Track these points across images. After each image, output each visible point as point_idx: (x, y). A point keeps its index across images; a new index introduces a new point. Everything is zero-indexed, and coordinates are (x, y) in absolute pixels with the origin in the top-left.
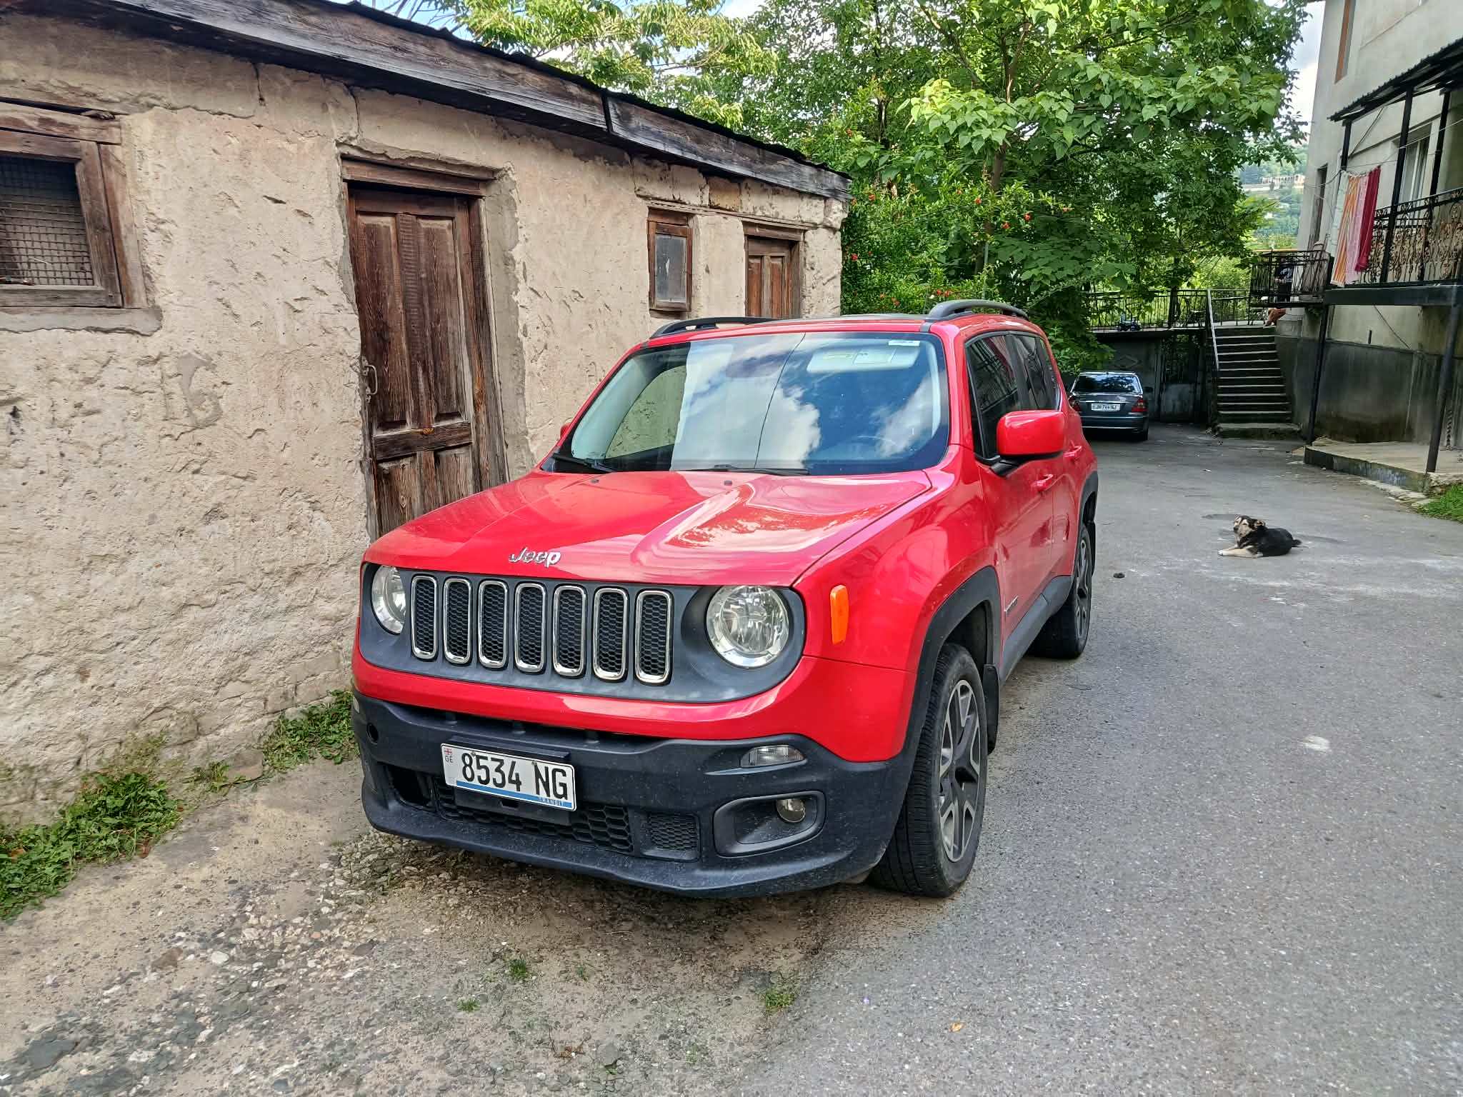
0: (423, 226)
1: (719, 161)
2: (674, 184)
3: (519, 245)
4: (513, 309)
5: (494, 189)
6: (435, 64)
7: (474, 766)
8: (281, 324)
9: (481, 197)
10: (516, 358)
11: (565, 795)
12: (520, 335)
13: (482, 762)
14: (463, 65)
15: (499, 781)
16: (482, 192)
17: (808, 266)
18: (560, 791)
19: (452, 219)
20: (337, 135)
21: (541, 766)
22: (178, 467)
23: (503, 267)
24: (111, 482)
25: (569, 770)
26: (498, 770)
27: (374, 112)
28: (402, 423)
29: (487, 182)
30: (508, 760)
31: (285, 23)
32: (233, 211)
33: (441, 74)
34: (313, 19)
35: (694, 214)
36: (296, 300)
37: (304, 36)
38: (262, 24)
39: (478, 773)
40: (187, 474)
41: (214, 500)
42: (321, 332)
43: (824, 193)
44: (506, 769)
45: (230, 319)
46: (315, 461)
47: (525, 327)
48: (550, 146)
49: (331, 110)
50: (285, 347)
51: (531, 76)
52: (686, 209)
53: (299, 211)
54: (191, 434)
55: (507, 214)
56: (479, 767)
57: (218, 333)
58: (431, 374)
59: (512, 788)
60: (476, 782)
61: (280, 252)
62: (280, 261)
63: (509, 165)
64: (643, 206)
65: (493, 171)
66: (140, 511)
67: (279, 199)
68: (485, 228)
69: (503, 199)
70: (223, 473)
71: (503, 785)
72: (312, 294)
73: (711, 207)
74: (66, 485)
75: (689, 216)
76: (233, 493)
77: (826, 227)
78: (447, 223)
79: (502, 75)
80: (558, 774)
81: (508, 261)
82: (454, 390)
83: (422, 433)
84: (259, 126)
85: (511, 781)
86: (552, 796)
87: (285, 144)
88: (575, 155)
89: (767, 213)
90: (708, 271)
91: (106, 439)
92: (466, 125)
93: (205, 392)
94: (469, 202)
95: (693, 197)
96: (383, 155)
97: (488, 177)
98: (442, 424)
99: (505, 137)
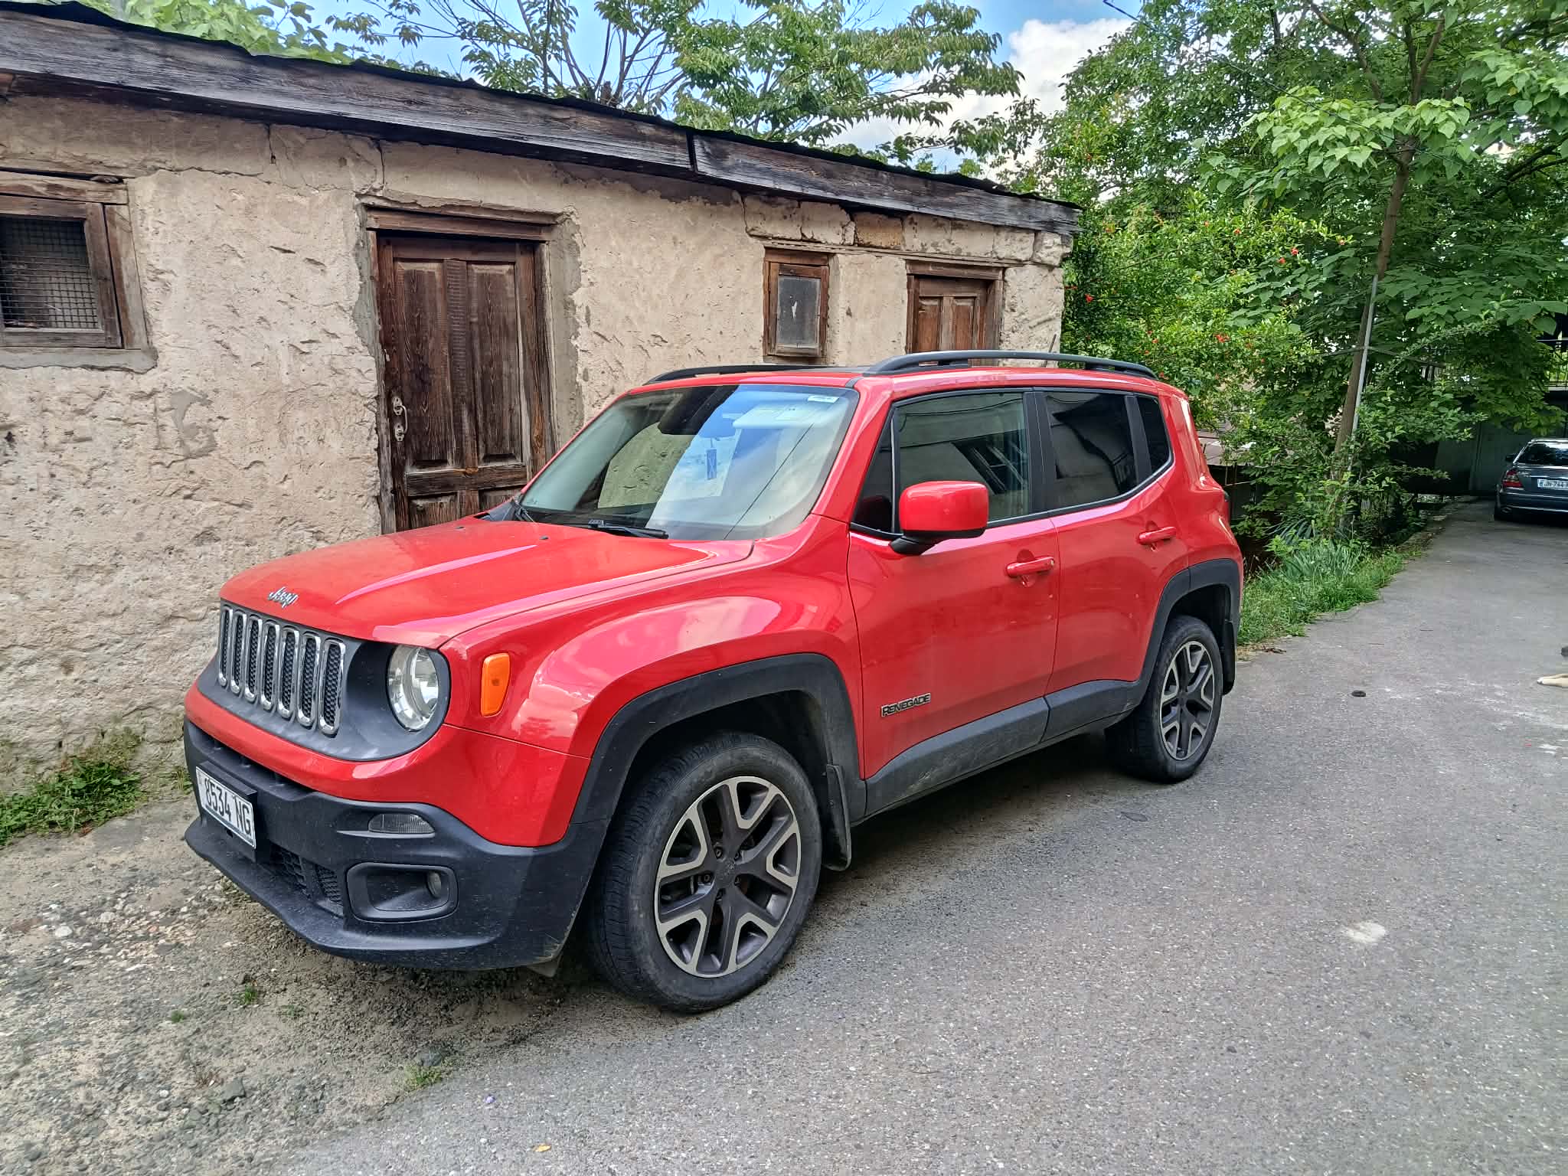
0: (476, 271)
1: (861, 196)
2: (805, 220)
3: (581, 290)
4: (572, 353)
5: (556, 233)
6: (459, 115)
7: (211, 791)
8: (285, 364)
9: (544, 242)
10: (573, 402)
11: (250, 831)
12: (578, 379)
13: (213, 789)
14: (497, 113)
15: (221, 809)
16: (544, 236)
17: (1007, 308)
18: (247, 827)
19: (513, 263)
20: (357, 187)
21: (238, 800)
22: (168, 492)
23: (563, 311)
24: (100, 502)
25: (251, 808)
26: (220, 798)
27: (400, 163)
28: (443, 462)
29: (549, 227)
30: (224, 790)
32: (235, 261)
33: (466, 123)
34: (312, 81)
35: (835, 254)
36: (303, 342)
37: (299, 98)
38: (250, 90)
39: (212, 798)
40: (179, 499)
41: (206, 524)
42: (329, 372)
43: (1032, 226)
44: (223, 799)
45: (230, 359)
46: (319, 495)
47: (586, 371)
48: (628, 188)
49: (350, 164)
50: (289, 386)
51: (586, 119)
52: (822, 248)
53: (310, 260)
54: (182, 463)
55: (568, 259)
56: (213, 793)
57: (215, 371)
58: (480, 416)
59: (227, 817)
60: (212, 807)
61: (286, 298)
62: (286, 307)
63: (571, 209)
64: (759, 247)
65: (554, 216)
66: (128, 529)
67: (287, 248)
68: (547, 272)
69: (565, 244)
70: (217, 500)
71: (223, 813)
72: (322, 337)
73: (860, 245)
74: (56, 503)
75: (830, 255)
76: (227, 518)
77: (1035, 263)
78: (507, 267)
79: (547, 121)
80: (246, 811)
81: (568, 305)
82: (507, 432)
83: (465, 473)
84: (269, 183)
85: (226, 811)
86: (244, 831)
87: (296, 198)
88: (662, 197)
89: (943, 250)
90: (849, 313)
91: (95, 463)
92: (516, 171)
93: (198, 424)
94: (532, 247)
95: (829, 235)
96: (415, 203)
97: (548, 222)
98: (490, 465)
99: (566, 182)
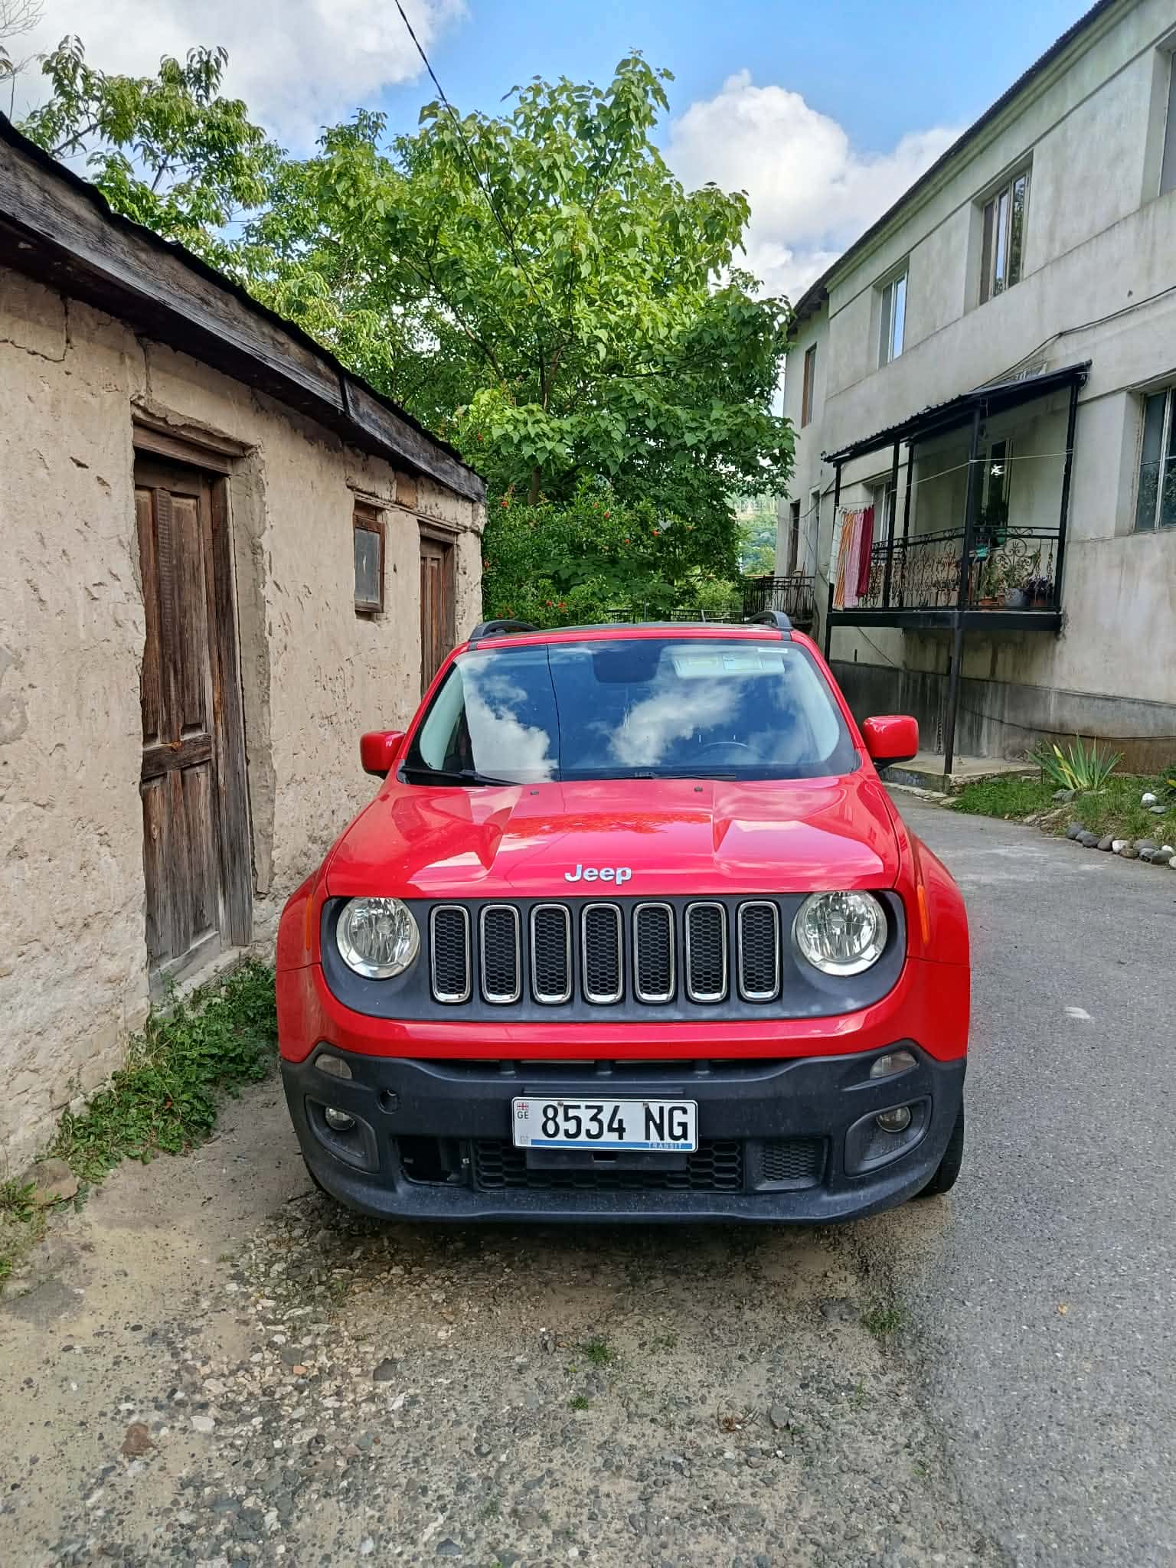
0: (174, 504)
1: (412, 456)
2: (373, 477)
3: (266, 532)
4: (259, 604)
5: (242, 468)
6: (230, 322)
7: (560, 1118)
8: (81, 612)
9: (227, 475)
10: (261, 660)
11: (685, 1136)
12: (267, 635)
13: (572, 1113)
14: (249, 327)
15: (594, 1132)
16: (229, 470)
17: (461, 571)
18: (678, 1131)
19: (196, 498)
20: (130, 392)
21: (654, 1107)
23: (249, 555)
25: (691, 1107)
26: (594, 1118)
27: (161, 369)
28: (155, 736)
29: (234, 459)
30: (608, 1106)
31: (122, 256)
32: (42, 473)
33: (234, 334)
34: (143, 256)
35: (384, 509)
36: (95, 585)
37: (136, 274)
38: (105, 254)
39: (563, 1125)
41: (17, 835)
42: (114, 625)
43: (473, 496)
44: (605, 1117)
45: (37, 605)
46: (106, 784)
47: (270, 624)
48: (288, 425)
49: (128, 361)
50: (83, 642)
51: (294, 348)
52: (379, 503)
53: (99, 479)
55: (256, 497)
56: (567, 1119)
57: (27, 622)
58: (179, 677)
59: (613, 1137)
60: (561, 1137)
61: (80, 525)
62: (82, 538)
63: (259, 442)
64: (350, 499)
65: (244, 447)
67: (83, 462)
68: (230, 511)
69: (253, 480)
70: (26, 800)
71: (600, 1134)
72: (108, 579)
73: (396, 503)
75: (381, 510)
76: (33, 826)
77: (473, 531)
78: (192, 502)
79: (276, 343)
80: (677, 1114)
81: (256, 549)
82: (197, 697)
83: (172, 749)
84: (68, 373)
85: (611, 1129)
86: (667, 1139)
87: (90, 397)
88: (305, 437)
89: (434, 513)
90: (395, 570)
92: (229, 393)
93: (13, 696)
94: (214, 480)
95: (385, 492)
96: (164, 419)
97: (241, 451)
98: (187, 737)
99: (257, 411)
